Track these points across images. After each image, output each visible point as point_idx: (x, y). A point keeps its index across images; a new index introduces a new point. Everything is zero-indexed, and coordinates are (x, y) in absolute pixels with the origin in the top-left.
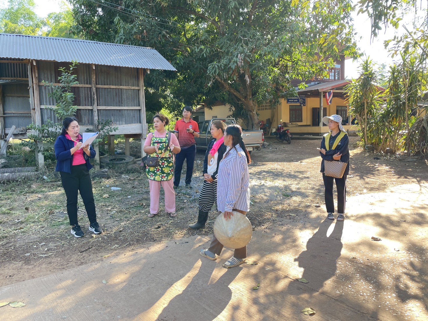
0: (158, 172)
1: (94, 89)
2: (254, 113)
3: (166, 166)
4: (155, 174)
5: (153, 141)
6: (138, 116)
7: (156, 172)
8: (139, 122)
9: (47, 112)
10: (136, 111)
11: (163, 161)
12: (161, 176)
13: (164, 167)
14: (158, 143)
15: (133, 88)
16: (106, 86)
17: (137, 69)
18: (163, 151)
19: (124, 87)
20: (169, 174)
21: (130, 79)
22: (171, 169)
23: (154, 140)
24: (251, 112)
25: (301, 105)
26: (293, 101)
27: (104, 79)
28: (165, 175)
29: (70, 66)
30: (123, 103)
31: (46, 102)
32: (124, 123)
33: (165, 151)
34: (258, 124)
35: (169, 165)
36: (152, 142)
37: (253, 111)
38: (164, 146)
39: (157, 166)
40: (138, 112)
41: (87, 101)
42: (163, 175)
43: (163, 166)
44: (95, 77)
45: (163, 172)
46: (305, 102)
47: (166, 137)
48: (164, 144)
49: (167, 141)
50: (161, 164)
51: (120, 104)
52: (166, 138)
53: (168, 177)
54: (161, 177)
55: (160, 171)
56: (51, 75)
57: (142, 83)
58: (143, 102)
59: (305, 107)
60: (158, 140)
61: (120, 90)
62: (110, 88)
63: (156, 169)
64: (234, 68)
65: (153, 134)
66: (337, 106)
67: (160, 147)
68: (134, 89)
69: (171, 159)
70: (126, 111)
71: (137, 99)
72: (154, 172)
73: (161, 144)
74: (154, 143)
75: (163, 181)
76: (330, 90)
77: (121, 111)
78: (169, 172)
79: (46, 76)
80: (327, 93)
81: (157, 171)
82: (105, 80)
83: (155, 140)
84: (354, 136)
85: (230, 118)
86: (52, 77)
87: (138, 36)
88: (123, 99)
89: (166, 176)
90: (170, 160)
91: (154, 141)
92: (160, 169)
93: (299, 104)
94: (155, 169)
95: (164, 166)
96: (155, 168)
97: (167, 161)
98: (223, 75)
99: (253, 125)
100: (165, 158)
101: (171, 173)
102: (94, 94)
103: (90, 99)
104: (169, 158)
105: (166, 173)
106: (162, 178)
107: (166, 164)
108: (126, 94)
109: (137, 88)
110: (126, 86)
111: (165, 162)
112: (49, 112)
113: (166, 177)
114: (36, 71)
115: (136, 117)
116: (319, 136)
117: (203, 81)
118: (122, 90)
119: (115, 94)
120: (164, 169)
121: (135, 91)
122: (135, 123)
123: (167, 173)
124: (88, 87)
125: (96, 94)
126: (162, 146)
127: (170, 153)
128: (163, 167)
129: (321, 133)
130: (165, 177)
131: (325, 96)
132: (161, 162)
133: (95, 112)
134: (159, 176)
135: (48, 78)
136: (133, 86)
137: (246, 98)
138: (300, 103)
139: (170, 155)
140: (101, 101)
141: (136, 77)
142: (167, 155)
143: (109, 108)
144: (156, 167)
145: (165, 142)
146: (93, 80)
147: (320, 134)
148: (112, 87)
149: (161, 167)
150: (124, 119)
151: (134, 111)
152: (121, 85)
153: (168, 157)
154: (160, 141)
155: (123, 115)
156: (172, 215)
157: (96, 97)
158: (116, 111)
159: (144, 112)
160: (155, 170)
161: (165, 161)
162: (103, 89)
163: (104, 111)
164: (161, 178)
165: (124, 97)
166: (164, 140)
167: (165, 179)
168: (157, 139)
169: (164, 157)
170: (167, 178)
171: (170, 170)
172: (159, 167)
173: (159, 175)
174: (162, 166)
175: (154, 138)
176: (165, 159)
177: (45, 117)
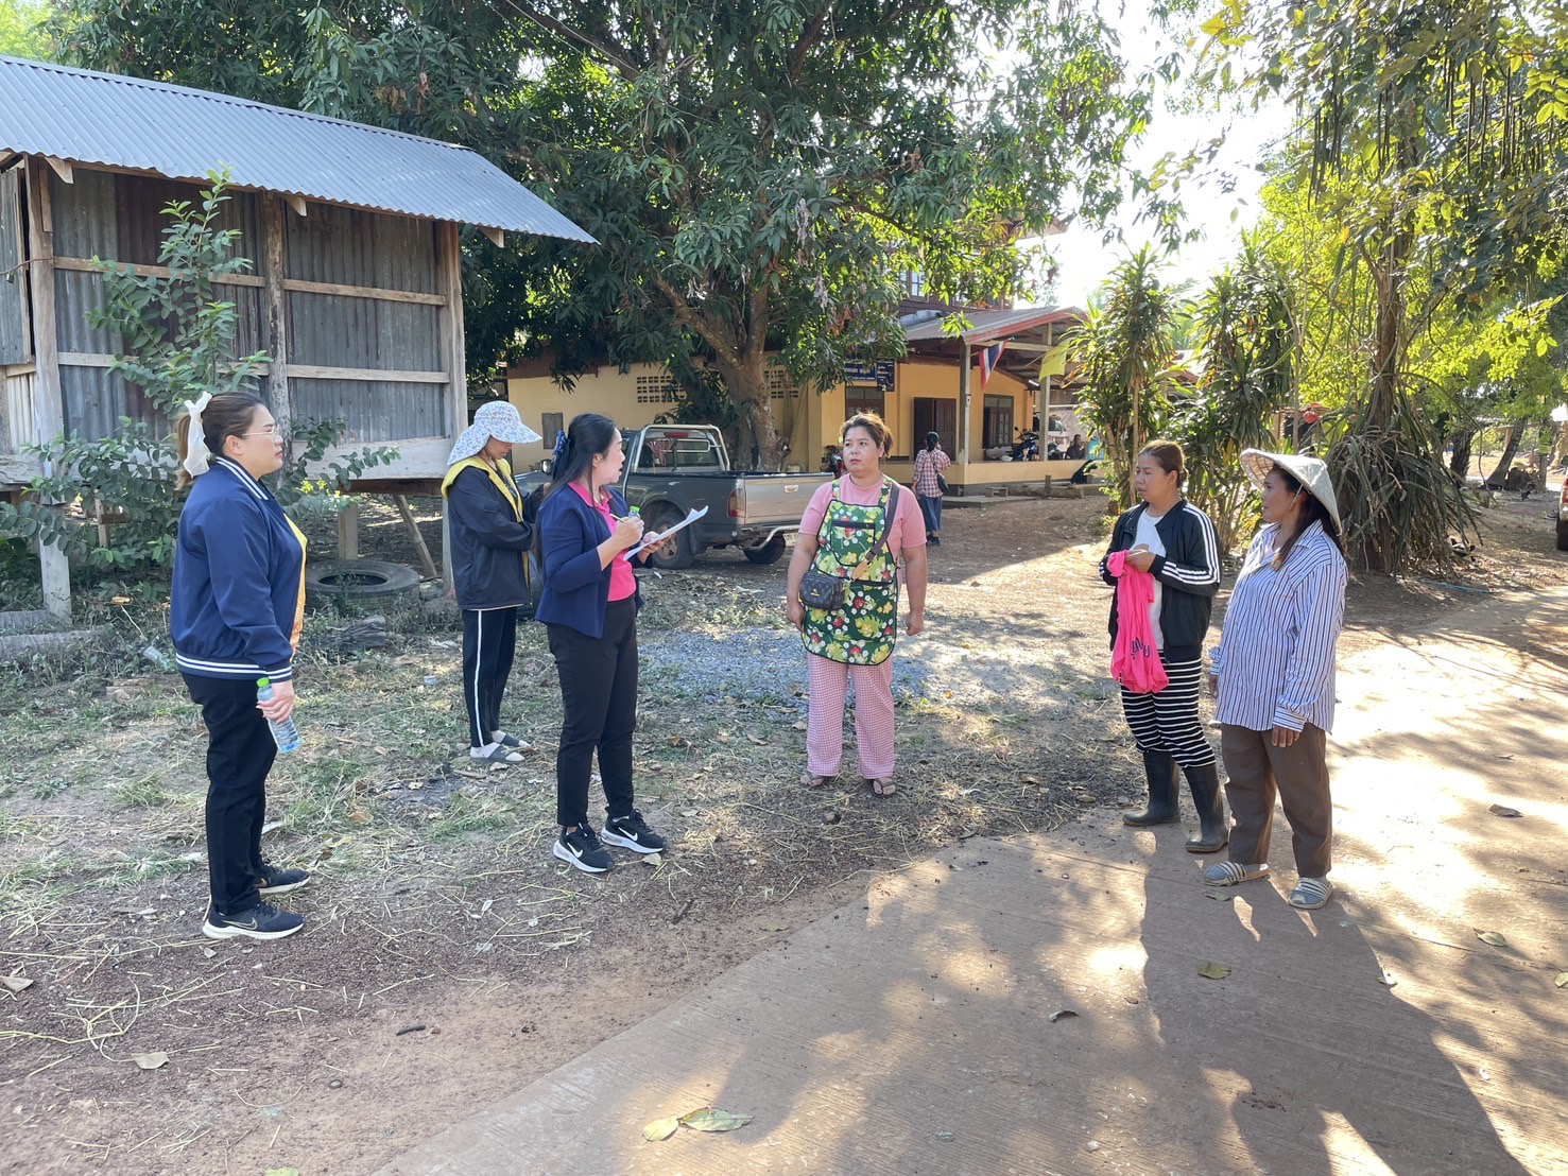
0: (838, 631)
1: (277, 294)
2: (766, 408)
3: (869, 613)
4: (828, 637)
5: (832, 514)
6: (437, 407)
7: (830, 627)
8: (438, 431)
9: (84, 380)
10: (429, 389)
11: (861, 594)
12: (846, 645)
13: (862, 616)
14: (848, 525)
15: (419, 298)
16: (318, 287)
17: (436, 226)
18: (863, 558)
19: (389, 294)
20: (877, 640)
21: (407, 262)
22: (884, 625)
23: (837, 512)
24: (758, 404)
25: (879, 388)
26: (855, 371)
27: (313, 256)
28: (862, 644)
29: (205, 194)
30: (382, 357)
31: (81, 339)
32: (384, 435)
33: (869, 559)
34: (777, 449)
35: (880, 610)
36: (828, 517)
37: (765, 402)
38: (870, 540)
39: (837, 610)
40: (437, 391)
41: (243, 342)
42: (854, 642)
43: (859, 610)
44: (279, 248)
45: (855, 633)
46: (893, 376)
47: (881, 505)
48: (871, 532)
49: (882, 522)
50: (850, 604)
51: (371, 358)
52: (879, 510)
53: (871, 652)
54: (848, 650)
55: (845, 628)
56: (101, 225)
57: (455, 282)
58: (459, 356)
59: (894, 394)
60: (849, 514)
61: (369, 303)
62: (334, 296)
63: (833, 618)
64: (776, 249)
65: (836, 489)
66: (985, 396)
67: (855, 541)
68: (422, 305)
69: (891, 587)
70: (392, 389)
71: (432, 342)
72: (823, 628)
73: (859, 533)
74: (835, 523)
75: (855, 664)
76: (995, 342)
77: (374, 386)
78: (879, 634)
79: (80, 228)
80: (986, 352)
81: (835, 628)
82: (315, 262)
83: (842, 511)
84: (1068, 497)
85: (665, 422)
86: (107, 236)
87: (395, 92)
88: (381, 339)
89: (864, 648)
90: (885, 593)
91: (836, 517)
92: (847, 620)
93: (875, 384)
94: (829, 619)
95: (863, 612)
96: (830, 614)
97: (875, 595)
98: (739, 269)
99: (755, 452)
100: (869, 582)
101: (883, 640)
102: (275, 316)
103: (254, 334)
104: (884, 584)
105: (865, 638)
106: (850, 651)
107: (870, 607)
108: (394, 320)
109: (433, 300)
110: (392, 289)
111: (868, 598)
112: (92, 383)
113: (866, 653)
114: (46, 207)
115: (428, 414)
116: (956, 495)
117: (611, 284)
118: (380, 303)
119: (351, 320)
120: (859, 623)
121: (426, 311)
122: (424, 436)
123: (869, 639)
124: (247, 287)
125: (282, 317)
126: (863, 539)
127: (889, 567)
128: (859, 615)
129: (962, 486)
130: (861, 651)
131: (976, 361)
132: (853, 595)
133: (279, 386)
134: (839, 645)
135: (89, 241)
136: (420, 292)
137: (743, 352)
138: (879, 381)
139: (887, 572)
140: (297, 346)
141: (428, 260)
142: (878, 571)
143: (329, 373)
144: (833, 613)
145: (872, 526)
146: (271, 257)
147: (960, 490)
148: (344, 290)
149: (849, 615)
150: (384, 420)
151: (420, 390)
152: (375, 286)
153: (879, 580)
154: (855, 519)
155: (379, 402)
156: (877, 789)
157: (282, 328)
158: (354, 387)
159: (461, 394)
160: (827, 623)
161: (866, 593)
162: (307, 296)
163: (312, 386)
164: (845, 654)
165: (387, 331)
166: (872, 514)
167: (861, 660)
168: (846, 510)
169: (865, 578)
170: (869, 657)
171: (880, 630)
172: (842, 612)
173: (842, 642)
174: (854, 611)
175: (839, 505)
176: (867, 588)
177: (74, 402)
